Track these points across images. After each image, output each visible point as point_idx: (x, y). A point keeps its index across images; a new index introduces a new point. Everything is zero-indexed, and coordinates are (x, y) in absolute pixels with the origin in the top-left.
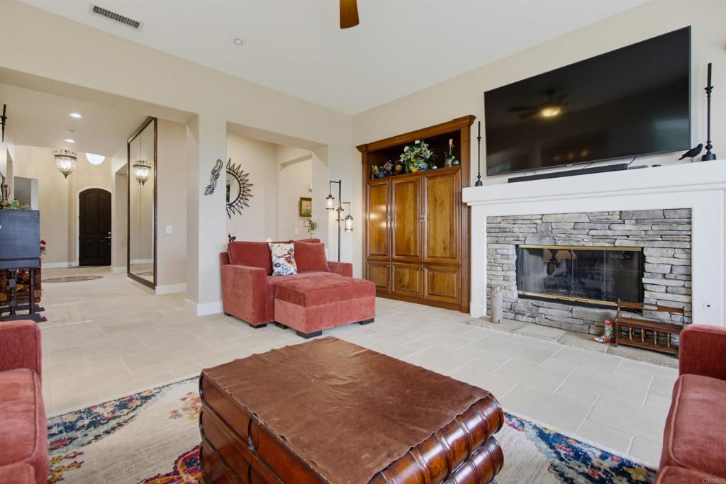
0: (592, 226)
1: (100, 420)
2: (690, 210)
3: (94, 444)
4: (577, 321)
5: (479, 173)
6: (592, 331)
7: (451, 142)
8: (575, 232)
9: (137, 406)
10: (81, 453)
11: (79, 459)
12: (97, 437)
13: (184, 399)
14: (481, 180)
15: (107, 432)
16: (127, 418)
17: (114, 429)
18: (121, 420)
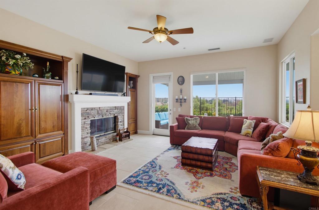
0: (110, 111)
1: (222, 201)
2: (124, 106)
3: (226, 192)
4: (108, 140)
5: (77, 88)
6: (111, 141)
7: (48, 64)
8: (107, 112)
9: (209, 199)
10: (230, 191)
11: (231, 190)
12: (225, 194)
13: (196, 191)
14: (78, 91)
15: (222, 194)
16: (215, 196)
17: (220, 194)
18: (217, 196)
